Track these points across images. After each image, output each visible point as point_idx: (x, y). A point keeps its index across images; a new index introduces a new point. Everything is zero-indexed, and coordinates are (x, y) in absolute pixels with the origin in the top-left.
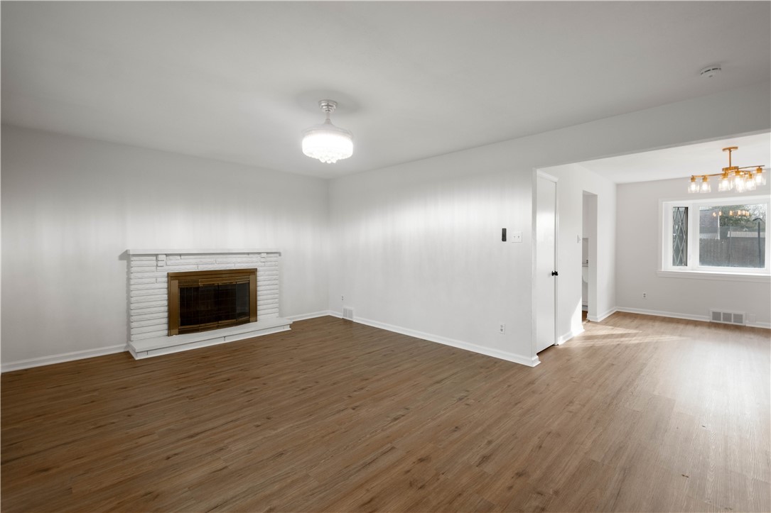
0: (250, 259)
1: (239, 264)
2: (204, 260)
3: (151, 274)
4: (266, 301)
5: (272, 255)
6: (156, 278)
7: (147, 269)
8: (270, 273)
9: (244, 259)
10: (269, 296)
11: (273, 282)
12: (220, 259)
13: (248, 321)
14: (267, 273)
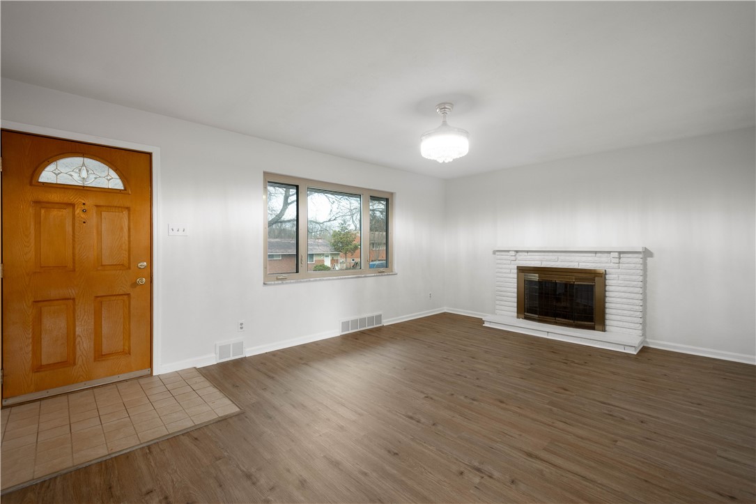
0: (596, 259)
1: (584, 264)
2: (546, 257)
3: (507, 266)
4: (619, 311)
5: (630, 255)
6: (511, 269)
7: (505, 262)
8: (627, 277)
9: (590, 259)
10: (625, 306)
11: (631, 289)
12: (562, 257)
13: (593, 328)
14: (621, 277)
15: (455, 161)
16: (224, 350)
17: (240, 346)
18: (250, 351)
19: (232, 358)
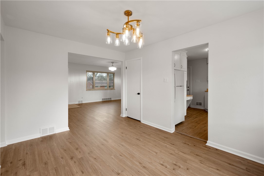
15: (114, 71)
16: (79, 102)
17: (82, 101)
18: (84, 102)
19: (80, 103)
